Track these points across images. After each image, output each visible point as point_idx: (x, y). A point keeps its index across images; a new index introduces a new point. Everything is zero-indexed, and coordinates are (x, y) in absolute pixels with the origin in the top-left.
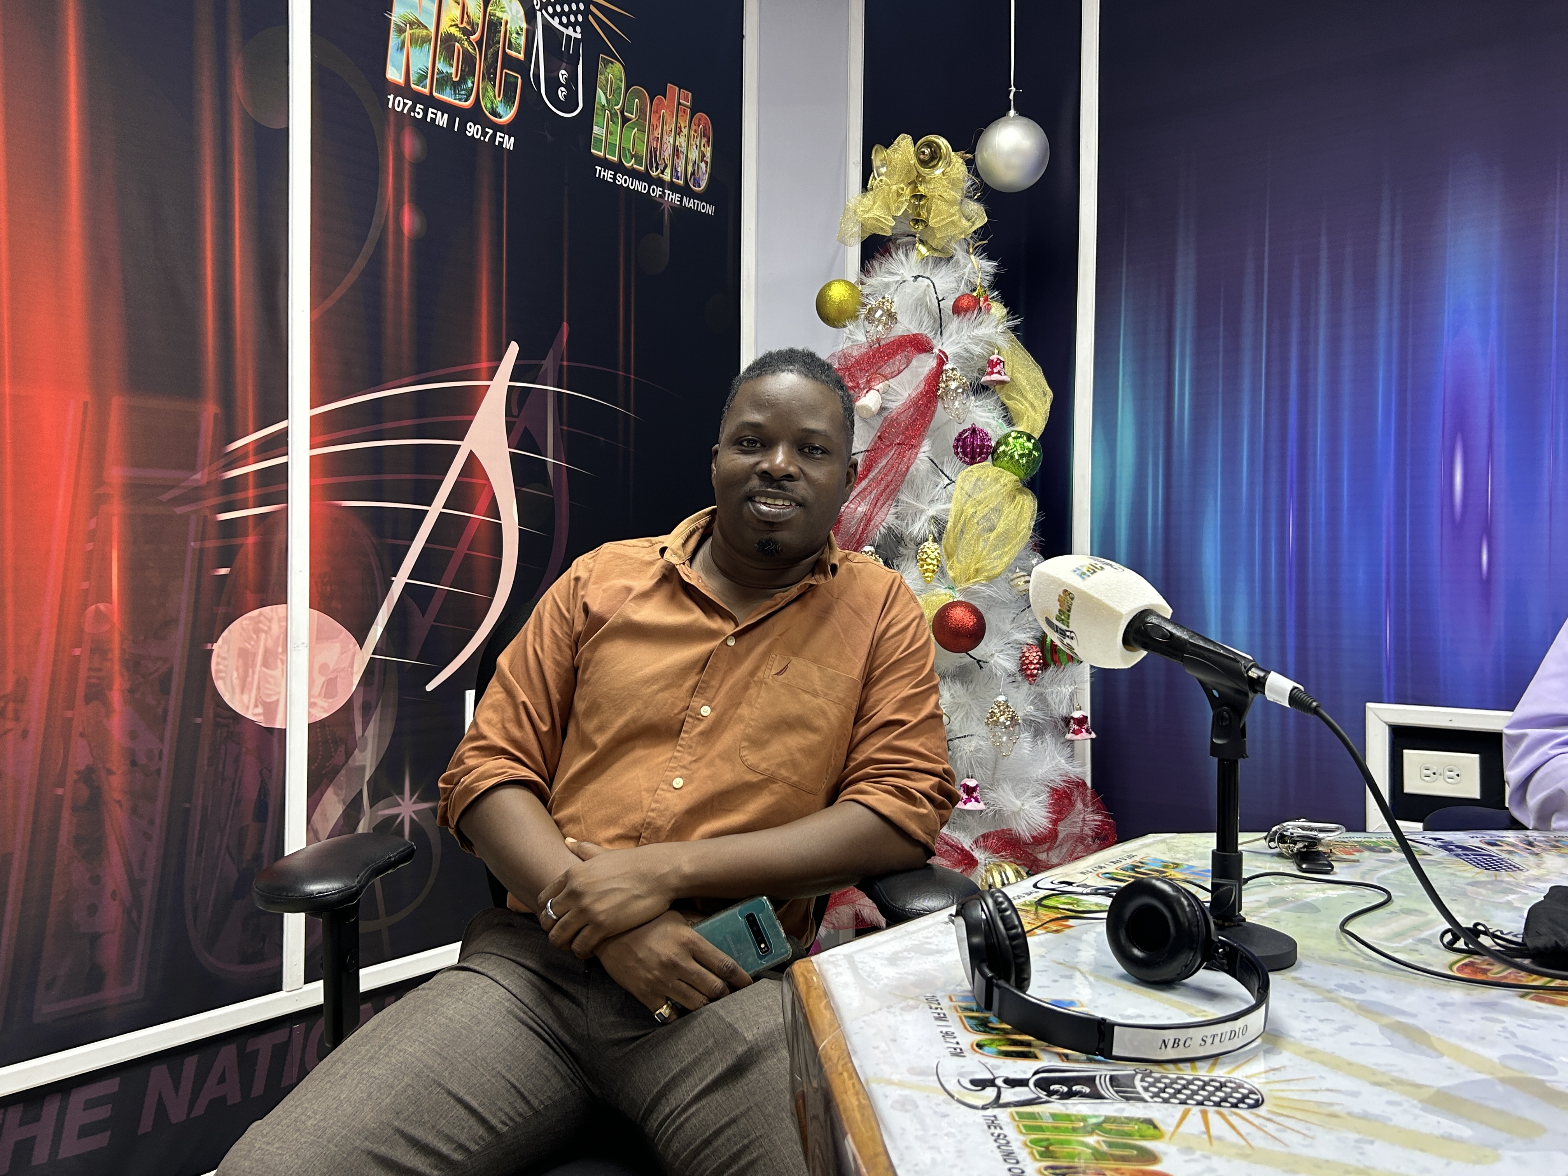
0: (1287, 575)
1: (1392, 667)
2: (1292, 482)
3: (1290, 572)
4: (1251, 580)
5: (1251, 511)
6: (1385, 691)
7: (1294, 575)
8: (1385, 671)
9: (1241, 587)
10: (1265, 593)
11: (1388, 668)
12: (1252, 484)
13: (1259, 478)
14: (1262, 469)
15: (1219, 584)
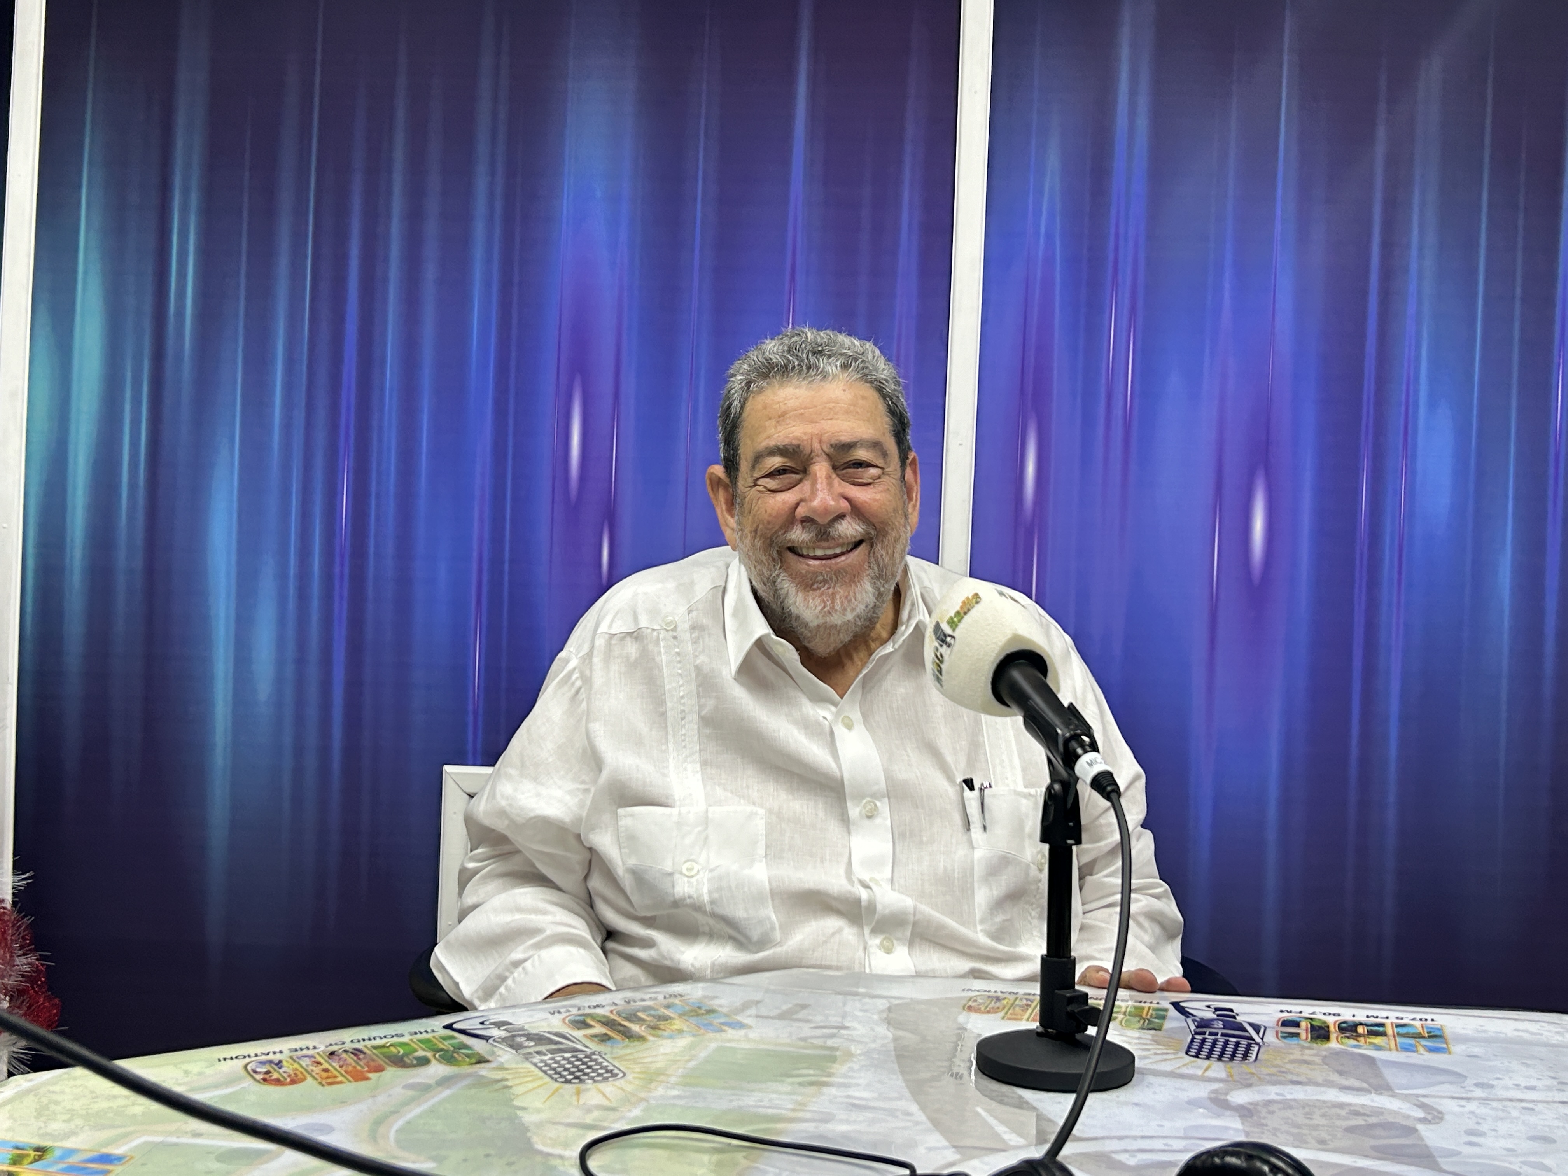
0: (337, 570)
1: (481, 712)
2: (347, 427)
3: (342, 565)
4: (282, 576)
5: (286, 467)
6: (470, 747)
7: (347, 570)
8: (471, 718)
9: (267, 585)
10: (303, 596)
11: (475, 713)
12: (287, 427)
13: (299, 415)
14: (303, 404)
15: (233, 582)
